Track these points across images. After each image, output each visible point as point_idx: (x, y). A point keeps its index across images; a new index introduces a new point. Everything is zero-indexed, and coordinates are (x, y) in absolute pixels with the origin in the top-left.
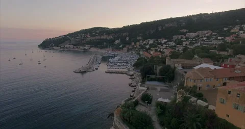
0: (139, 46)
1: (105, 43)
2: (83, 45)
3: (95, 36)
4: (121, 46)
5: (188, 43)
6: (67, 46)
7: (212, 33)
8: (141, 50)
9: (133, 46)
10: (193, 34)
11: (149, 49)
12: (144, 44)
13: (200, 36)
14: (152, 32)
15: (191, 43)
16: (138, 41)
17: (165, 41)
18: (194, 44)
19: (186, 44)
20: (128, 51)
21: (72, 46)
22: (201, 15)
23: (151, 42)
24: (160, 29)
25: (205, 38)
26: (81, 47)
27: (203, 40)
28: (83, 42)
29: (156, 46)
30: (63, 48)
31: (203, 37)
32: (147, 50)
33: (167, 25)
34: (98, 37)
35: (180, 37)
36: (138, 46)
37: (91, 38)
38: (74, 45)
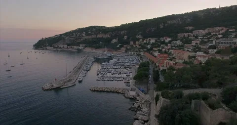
0: (139, 45)
1: (101, 42)
2: (78, 44)
3: (90, 35)
4: (118, 46)
5: (198, 42)
6: (61, 46)
7: (228, 30)
8: (141, 50)
9: (132, 46)
10: (203, 32)
11: (151, 49)
12: (145, 43)
13: (212, 34)
14: (153, 29)
15: (203, 43)
16: (138, 40)
17: (170, 39)
18: (206, 42)
19: (196, 43)
20: (126, 52)
21: (66, 45)
22: (208, 10)
23: (153, 41)
24: (162, 27)
25: (221, 36)
26: (75, 47)
27: (217, 39)
28: (77, 41)
29: (159, 46)
30: (57, 48)
31: (216, 35)
32: (149, 51)
33: (169, 22)
34: (94, 36)
35: (186, 34)
36: (138, 46)
37: (87, 37)
38: (68, 45)
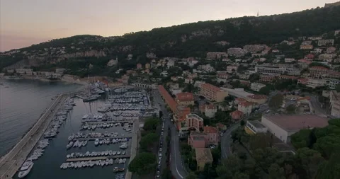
0: (151, 71)
1: (91, 65)
2: (52, 68)
3: (75, 51)
4: (118, 72)
5: (236, 68)
6: (21, 70)
7: (271, 50)
8: (154, 79)
9: (139, 71)
10: (241, 51)
11: (168, 79)
12: (159, 67)
13: (253, 55)
14: (171, 44)
15: (242, 69)
16: (149, 60)
17: (195, 62)
18: (246, 69)
19: (233, 70)
20: (130, 82)
21: (30, 70)
23: (171, 64)
24: (184, 41)
25: (263, 59)
26: (47, 74)
27: (260, 63)
28: (51, 63)
29: (180, 74)
30: (12, 74)
31: (258, 57)
32: (165, 81)
33: (195, 34)
34: (78, 54)
35: (219, 54)
36: (148, 71)
37: (67, 56)
38: (35, 69)
